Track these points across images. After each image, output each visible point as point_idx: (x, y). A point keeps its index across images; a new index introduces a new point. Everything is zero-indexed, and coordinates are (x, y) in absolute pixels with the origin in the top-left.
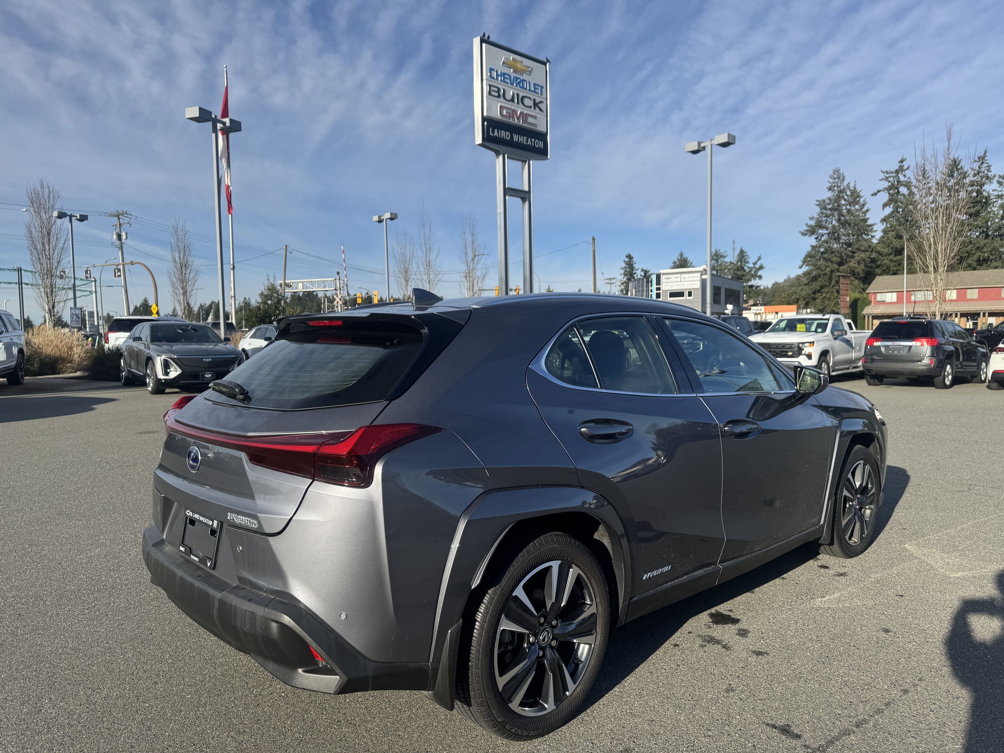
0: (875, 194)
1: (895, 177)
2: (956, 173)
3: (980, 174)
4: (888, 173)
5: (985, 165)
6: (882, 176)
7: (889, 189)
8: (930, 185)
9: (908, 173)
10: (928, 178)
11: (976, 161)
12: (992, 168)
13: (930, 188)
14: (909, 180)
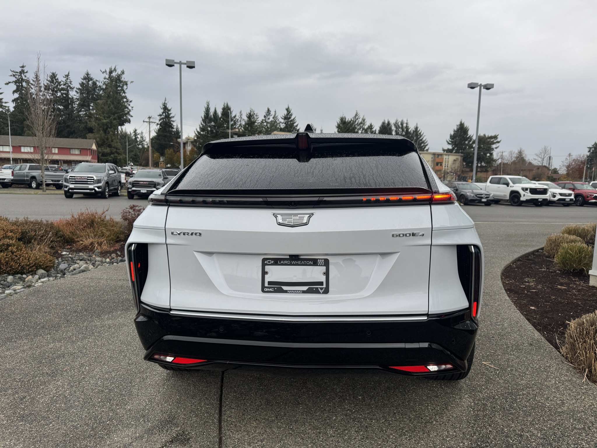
0: (7, 84)
1: (19, 76)
2: (55, 81)
3: (67, 85)
4: (14, 72)
5: (68, 80)
6: (11, 73)
7: (15, 82)
8: (41, 85)
9: (26, 74)
10: (40, 80)
11: (64, 77)
12: (72, 83)
13: (41, 87)
14: (28, 79)
